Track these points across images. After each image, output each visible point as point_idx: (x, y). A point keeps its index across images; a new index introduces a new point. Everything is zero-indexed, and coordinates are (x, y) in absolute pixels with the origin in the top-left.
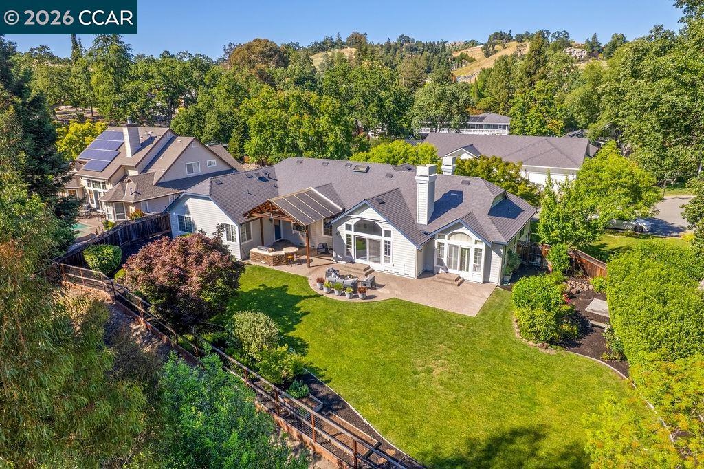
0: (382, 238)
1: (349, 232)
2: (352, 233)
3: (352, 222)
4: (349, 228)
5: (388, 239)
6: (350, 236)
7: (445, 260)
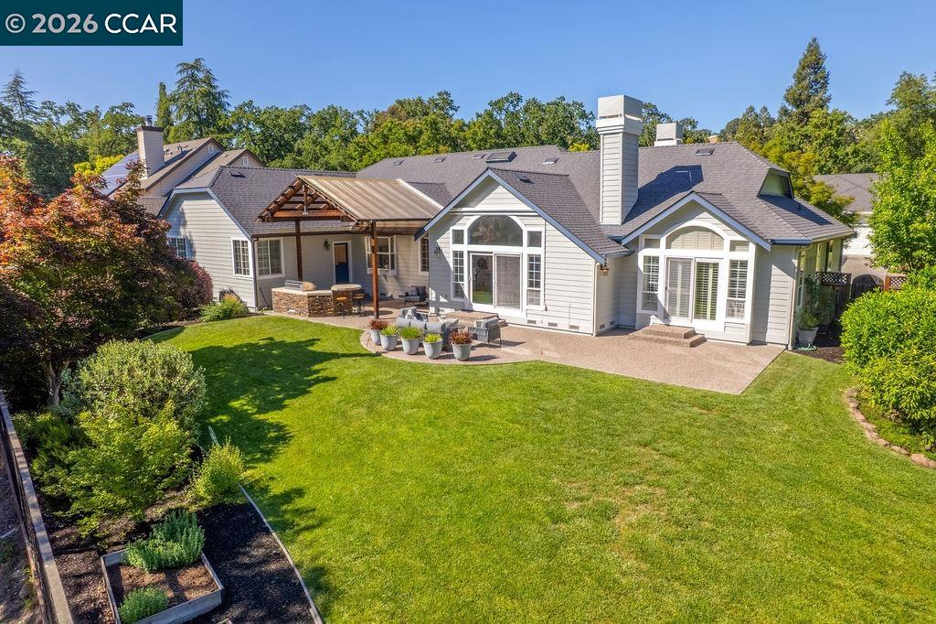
0: (524, 251)
1: (458, 247)
2: (465, 247)
3: (464, 224)
4: (458, 238)
5: (535, 251)
6: (461, 254)
7: (661, 294)
